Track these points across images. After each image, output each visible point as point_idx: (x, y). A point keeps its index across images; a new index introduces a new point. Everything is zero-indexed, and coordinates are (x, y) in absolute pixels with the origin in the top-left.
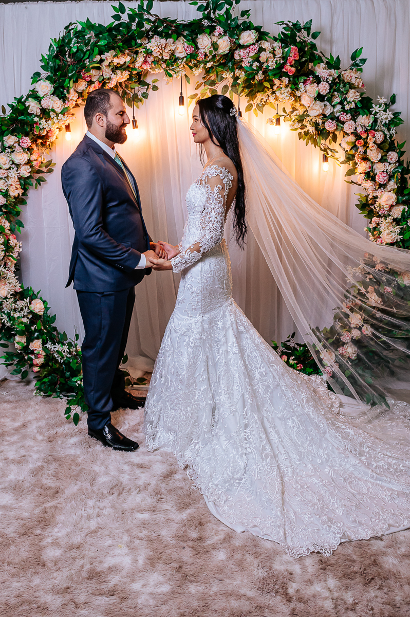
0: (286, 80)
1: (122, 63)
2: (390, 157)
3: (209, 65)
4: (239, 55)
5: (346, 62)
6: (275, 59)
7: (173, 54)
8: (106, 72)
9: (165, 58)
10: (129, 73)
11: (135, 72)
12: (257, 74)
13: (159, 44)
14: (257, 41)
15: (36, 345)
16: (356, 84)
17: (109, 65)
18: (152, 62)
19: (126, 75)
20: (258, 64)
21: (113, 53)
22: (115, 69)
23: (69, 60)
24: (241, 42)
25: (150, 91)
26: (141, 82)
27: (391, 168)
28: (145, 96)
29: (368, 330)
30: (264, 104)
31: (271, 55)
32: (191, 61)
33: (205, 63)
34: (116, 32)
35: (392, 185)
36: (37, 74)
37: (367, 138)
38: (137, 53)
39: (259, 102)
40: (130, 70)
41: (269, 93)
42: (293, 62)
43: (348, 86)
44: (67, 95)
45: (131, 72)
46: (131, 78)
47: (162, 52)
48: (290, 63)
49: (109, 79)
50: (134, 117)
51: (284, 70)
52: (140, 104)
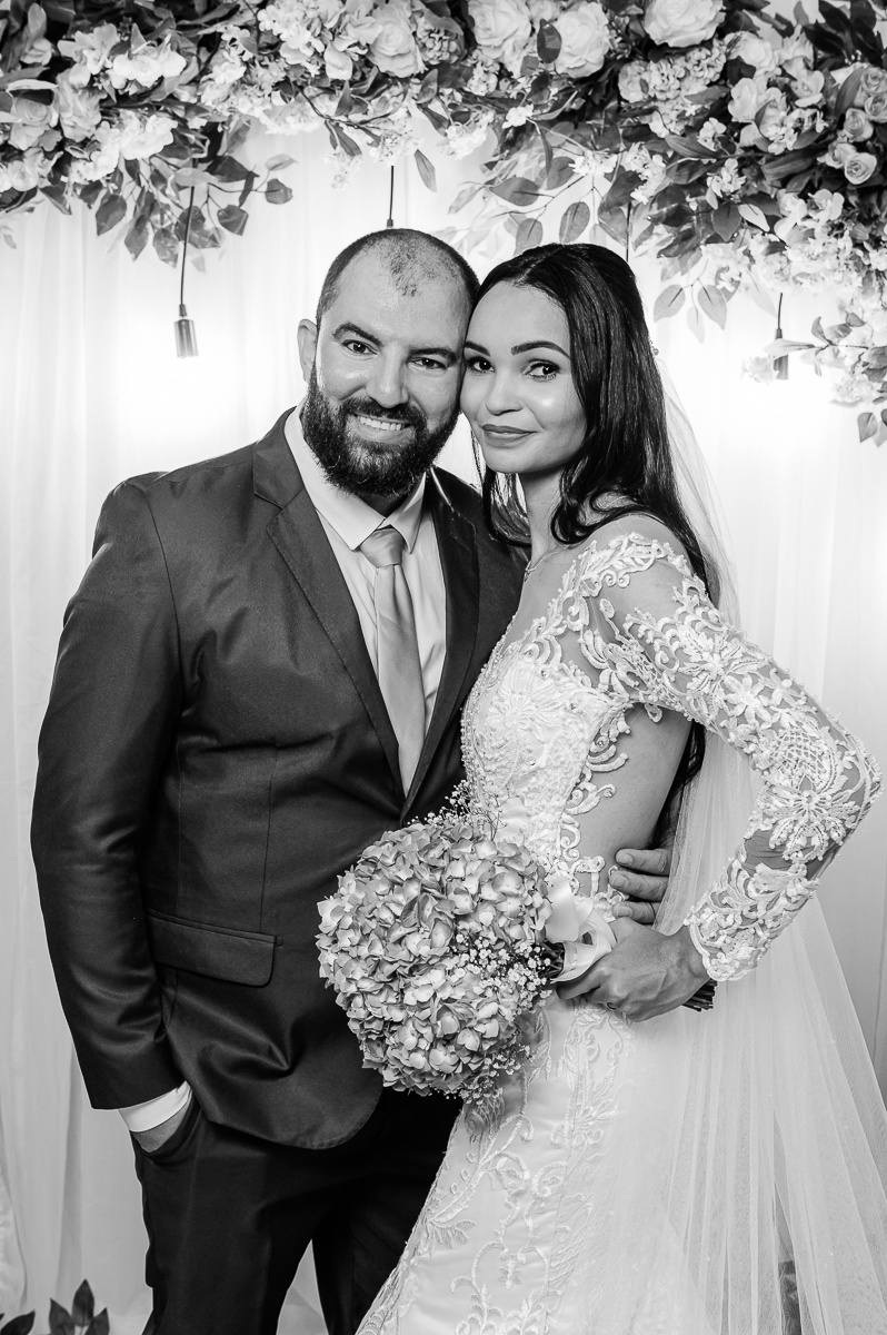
0: (831, 204)
1: (148, 80)
3: (517, 116)
4: (644, 85)
6: (796, 114)
7: (366, 62)
8: (78, 114)
9: (332, 74)
10: (175, 124)
11: (197, 122)
12: (716, 168)
13: (311, 14)
14: (721, 32)
17: (91, 86)
18: (277, 86)
19: (160, 129)
20: (721, 128)
21: (109, 36)
22: (115, 104)
24: (655, 31)
25: (257, 203)
26: (222, 167)
28: (233, 219)
30: (730, 288)
31: (776, 93)
32: (438, 94)
33: (501, 104)
38: (212, 43)
39: (708, 281)
40: (180, 114)
41: (757, 246)
42: (868, 132)
45: (183, 123)
46: (178, 146)
47: (320, 48)
48: (855, 132)
49: (86, 143)
50: (182, 307)
51: (827, 159)
52: (209, 253)
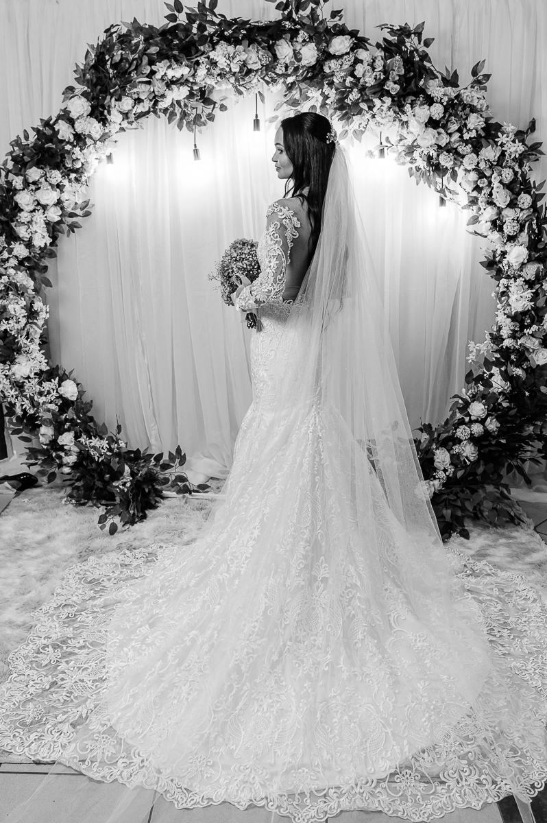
0: (388, 101)
1: (178, 76)
2: (522, 201)
3: (290, 80)
4: (330, 67)
5: (465, 79)
6: (375, 74)
7: (243, 66)
8: (159, 87)
9: (233, 70)
10: (189, 89)
11: (196, 88)
12: (350, 92)
13: (225, 53)
14: (352, 49)
15: (67, 439)
16: (479, 107)
17: (162, 79)
18: (218, 75)
19: (184, 91)
20: (353, 80)
21: (167, 63)
22: (170, 84)
23: (111, 71)
24: (332, 50)
25: (217, 112)
26: (207, 101)
27: (523, 216)
28: (211, 117)
29: (492, 425)
30: (363, 130)
31: (369, 68)
32: (267, 74)
33: (286, 76)
34: (171, 35)
35: (524, 237)
36: (71, 89)
37: (491, 177)
38: (197, 63)
39: (356, 127)
40: (190, 85)
41: (368, 116)
42: (397, 78)
43: (468, 109)
44: (108, 117)
45: (192, 88)
46: (191, 95)
47: (229, 63)
48: (393, 78)
49: (162, 96)
50: (195, 145)
51: (385, 87)
52: (203, 128)
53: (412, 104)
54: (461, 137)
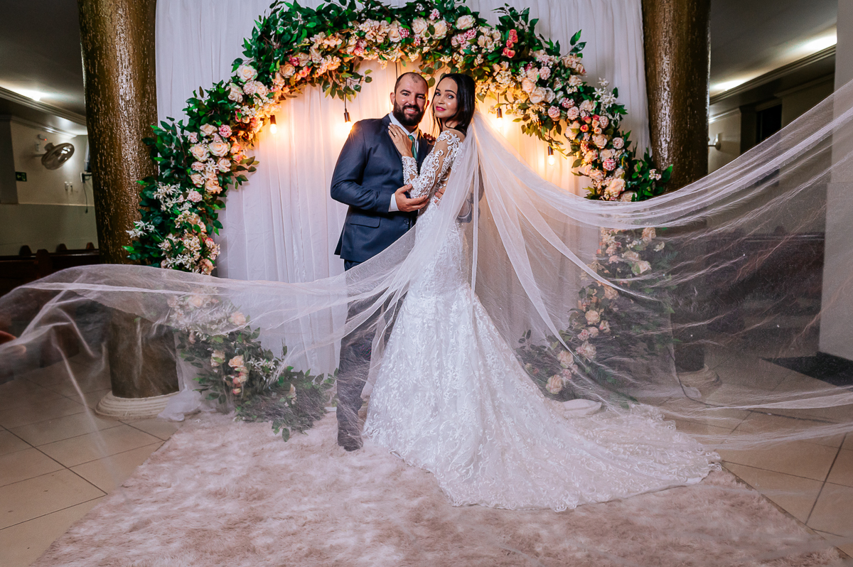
0: (505, 65)
1: (332, 45)
2: (616, 143)
4: (457, 40)
5: (565, 48)
6: (494, 43)
7: (387, 38)
8: (315, 56)
9: (378, 42)
10: (340, 60)
11: (347, 60)
14: (475, 26)
16: (577, 69)
17: (319, 49)
18: (365, 48)
19: (337, 61)
20: (476, 48)
21: (323, 35)
22: (325, 53)
23: (274, 44)
24: (458, 26)
25: (364, 84)
27: (617, 154)
28: (358, 89)
30: (485, 94)
31: (489, 38)
32: (406, 46)
33: (421, 47)
34: (325, 14)
35: (620, 171)
36: (239, 61)
37: (591, 123)
38: (348, 36)
40: (341, 57)
42: (513, 45)
43: (569, 72)
44: (273, 80)
45: (343, 60)
46: (342, 67)
47: (375, 35)
48: (510, 45)
49: (319, 64)
50: (346, 109)
51: (504, 54)
52: (352, 96)
53: (525, 67)
54: (565, 92)
